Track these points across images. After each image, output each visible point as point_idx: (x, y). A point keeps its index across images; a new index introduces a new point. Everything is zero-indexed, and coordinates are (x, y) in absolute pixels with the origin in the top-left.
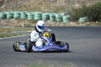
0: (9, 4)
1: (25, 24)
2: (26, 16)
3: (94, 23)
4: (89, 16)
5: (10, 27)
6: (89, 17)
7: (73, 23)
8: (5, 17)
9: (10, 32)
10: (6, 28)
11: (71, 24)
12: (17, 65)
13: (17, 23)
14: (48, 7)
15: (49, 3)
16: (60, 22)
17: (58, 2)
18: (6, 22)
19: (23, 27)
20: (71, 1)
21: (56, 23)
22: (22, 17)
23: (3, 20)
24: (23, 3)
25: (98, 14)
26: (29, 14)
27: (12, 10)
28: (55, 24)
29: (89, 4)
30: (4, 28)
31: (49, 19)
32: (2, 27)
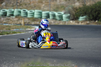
1: (25, 21)
2: (26, 13)
3: (94, 22)
5: (10, 25)
6: (89, 16)
8: (5, 14)
9: (9, 29)
10: (5, 26)
11: (71, 23)
12: (15, 62)
13: (17, 20)
14: (48, 5)
15: (49, 1)
16: (60, 20)
17: (58, 1)
18: (6, 20)
19: (23, 25)
21: (56, 22)
23: (3, 18)
25: (98, 13)
26: (29, 12)
27: (12, 7)
28: (54, 22)
29: (89, 3)
30: (4, 26)
31: (48, 17)
32: (2, 25)
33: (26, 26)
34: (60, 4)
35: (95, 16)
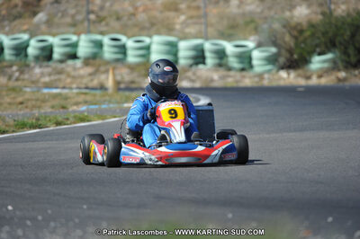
0: (62, 7)
1: (119, 78)
2: (123, 49)
4: (346, 48)
5: (65, 91)
6: (345, 53)
8: (47, 54)
9: (63, 107)
10: (49, 94)
11: (281, 78)
13: (90, 75)
14: (199, 17)
15: (202, 5)
16: (243, 70)
18: (50, 75)
19: (110, 91)
21: (229, 76)
22: (108, 53)
23: (41, 67)
24: (111, 5)
26: (130, 43)
27: (72, 30)
28: (223, 78)
29: (343, 7)
30: (45, 94)
31: (201, 60)
32: (38, 91)
33: (121, 93)
34: (241, 11)
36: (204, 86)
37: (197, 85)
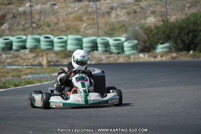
0: (17, 20)
1: (49, 59)
2: (51, 43)
3: (185, 54)
4: (176, 40)
5: (19, 67)
6: (176, 43)
7: (144, 55)
8: (9, 47)
9: (19, 76)
10: (11, 69)
11: (140, 58)
13: (34, 57)
14: (94, 24)
15: (95, 18)
16: (119, 53)
17: (113, 15)
18: (11, 58)
19: (45, 66)
20: (140, 12)
21: (111, 57)
22: (43, 45)
23: (6, 54)
24: (44, 19)
25: (193, 36)
26: (56, 40)
27: (23, 33)
28: (108, 58)
29: (174, 17)
30: (9, 69)
31: (96, 49)
32: (4, 67)
33: (51, 68)
34: (117, 20)
35: (186, 42)
36: (97, 63)
37: (93, 62)
